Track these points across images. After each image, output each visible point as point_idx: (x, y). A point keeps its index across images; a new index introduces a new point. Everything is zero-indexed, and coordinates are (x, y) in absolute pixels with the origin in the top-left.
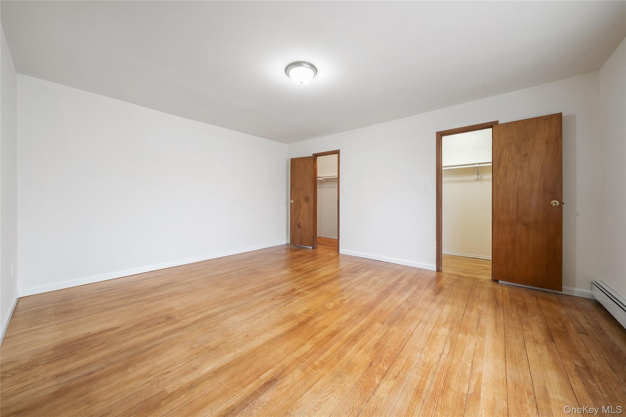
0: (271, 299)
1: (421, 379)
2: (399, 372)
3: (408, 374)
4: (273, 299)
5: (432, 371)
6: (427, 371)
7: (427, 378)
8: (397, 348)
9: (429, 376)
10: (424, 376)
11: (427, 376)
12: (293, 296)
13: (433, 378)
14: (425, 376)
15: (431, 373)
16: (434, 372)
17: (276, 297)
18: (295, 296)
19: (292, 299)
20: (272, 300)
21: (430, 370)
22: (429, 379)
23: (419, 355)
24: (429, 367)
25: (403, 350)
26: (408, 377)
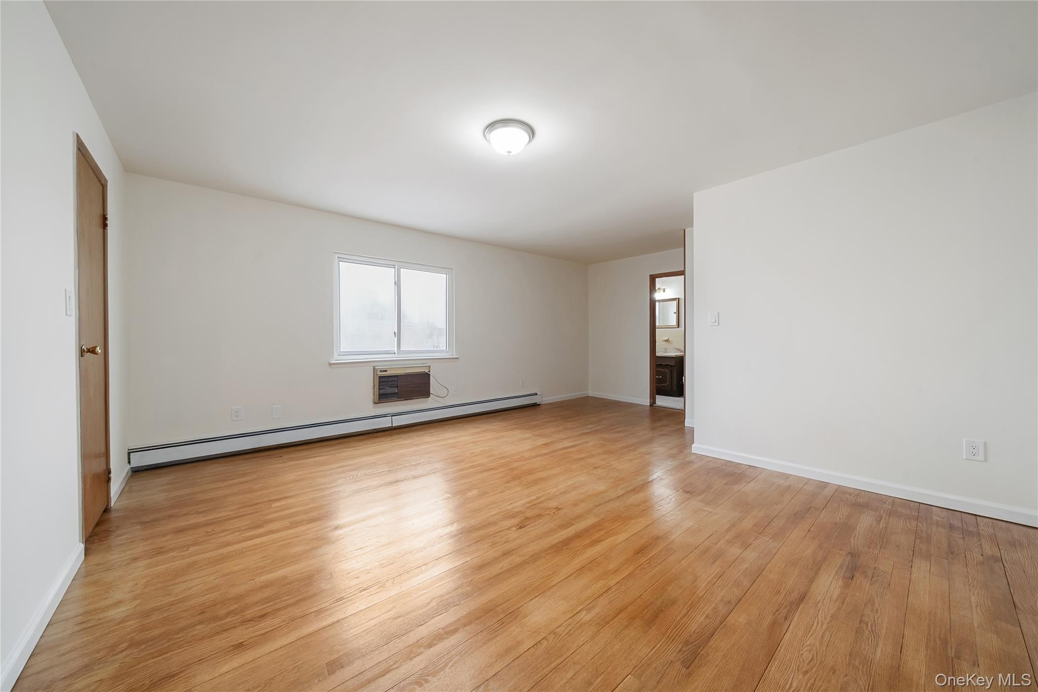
0: (560, 509)
4: (558, 509)
12: (523, 513)
17: (553, 512)
18: (521, 512)
19: (525, 508)
20: (560, 507)
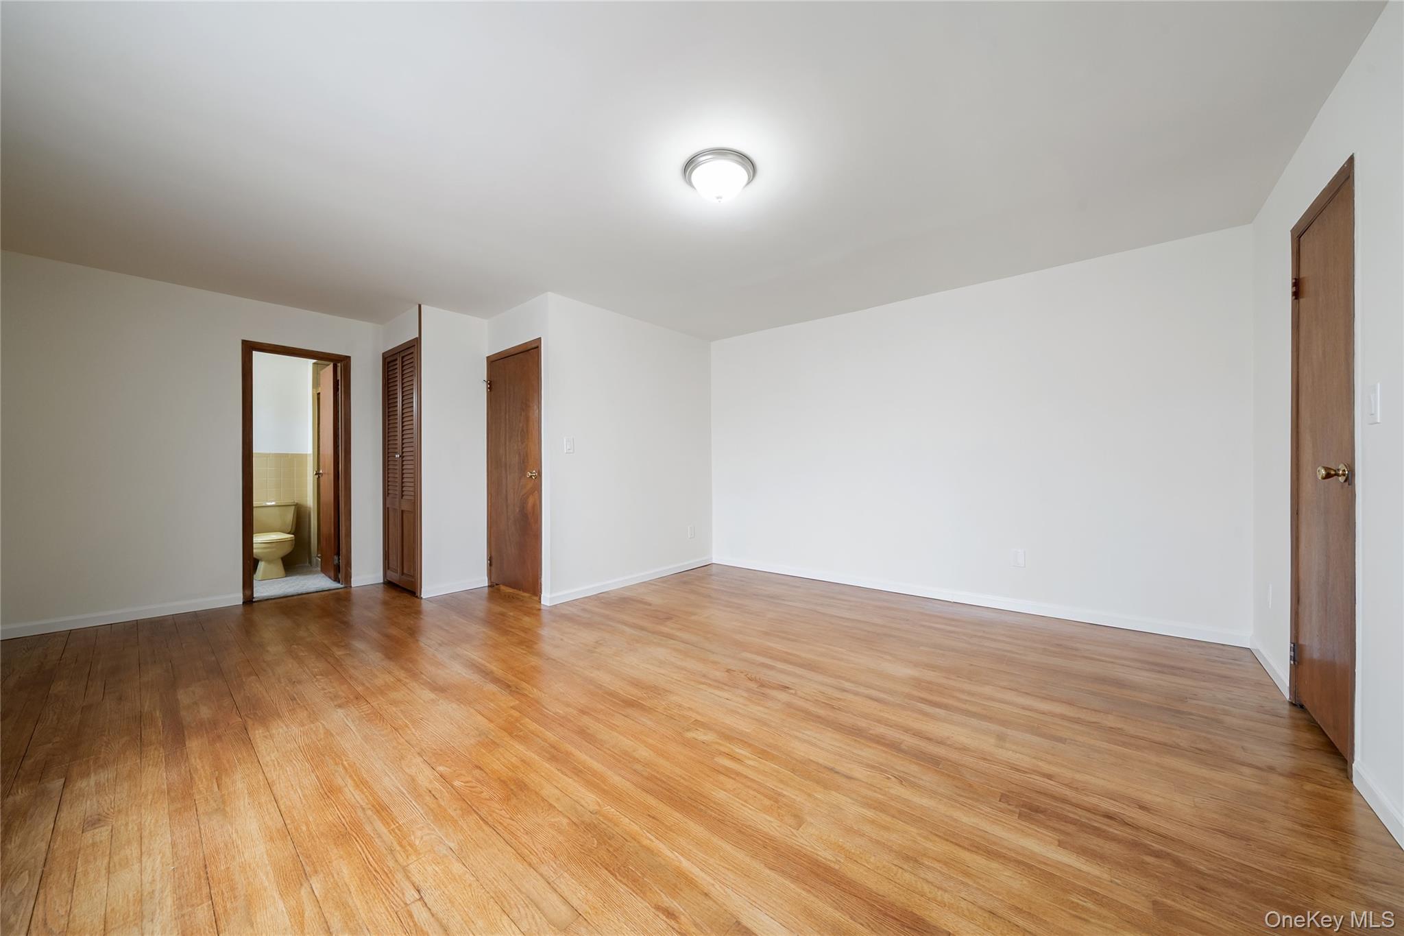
1: (398, 823)
2: (436, 798)
3: (423, 809)
5: (398, 848)
6: (405, 838)
7: (392, 831)
8: (494, 815)
9: (392, 837)
10: (399, 830)
11: (396, 833)
13: (383, 841)
14: (396, 831)
15: (395, 844)
16: (391, 851)
21: (401, 846)
22: (388, 834)
23: (452, 845)
24: (408, 848)
25: (481, 822)
26: (417, 807)
